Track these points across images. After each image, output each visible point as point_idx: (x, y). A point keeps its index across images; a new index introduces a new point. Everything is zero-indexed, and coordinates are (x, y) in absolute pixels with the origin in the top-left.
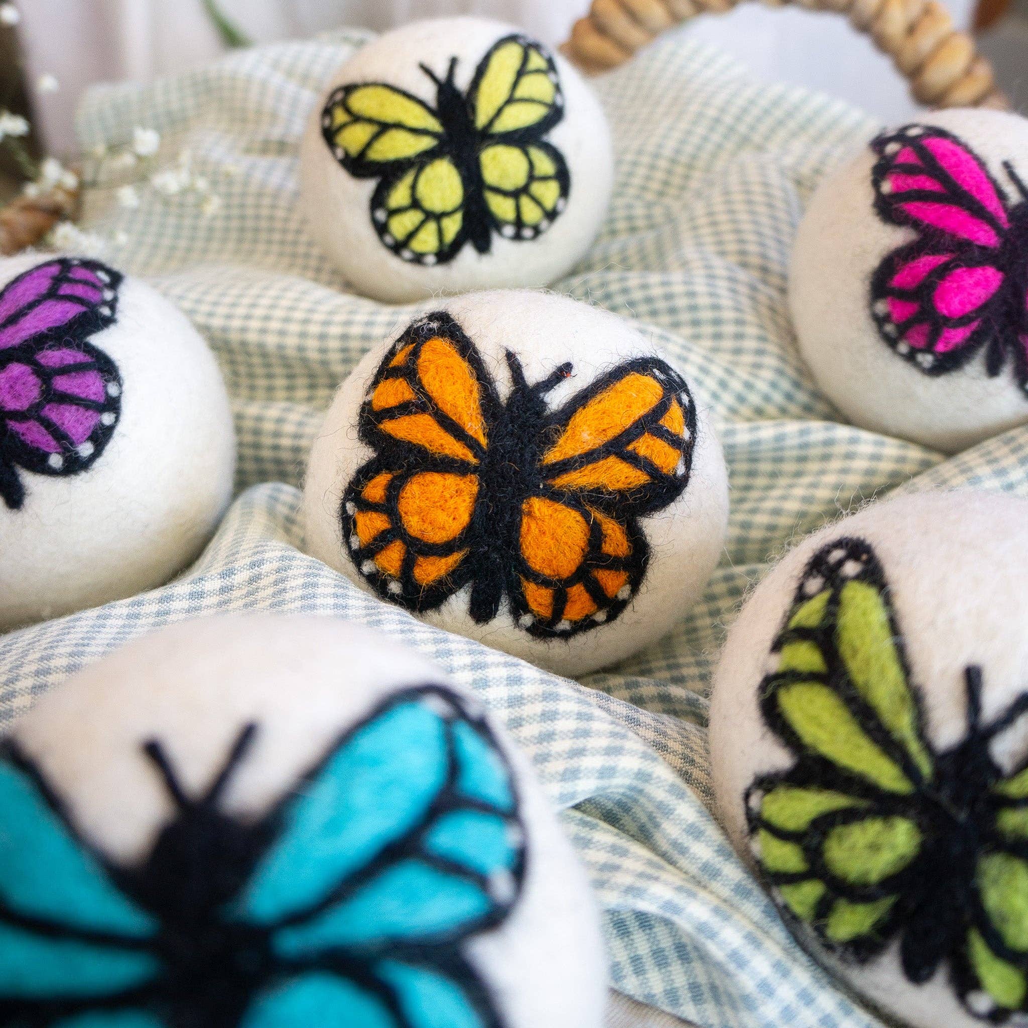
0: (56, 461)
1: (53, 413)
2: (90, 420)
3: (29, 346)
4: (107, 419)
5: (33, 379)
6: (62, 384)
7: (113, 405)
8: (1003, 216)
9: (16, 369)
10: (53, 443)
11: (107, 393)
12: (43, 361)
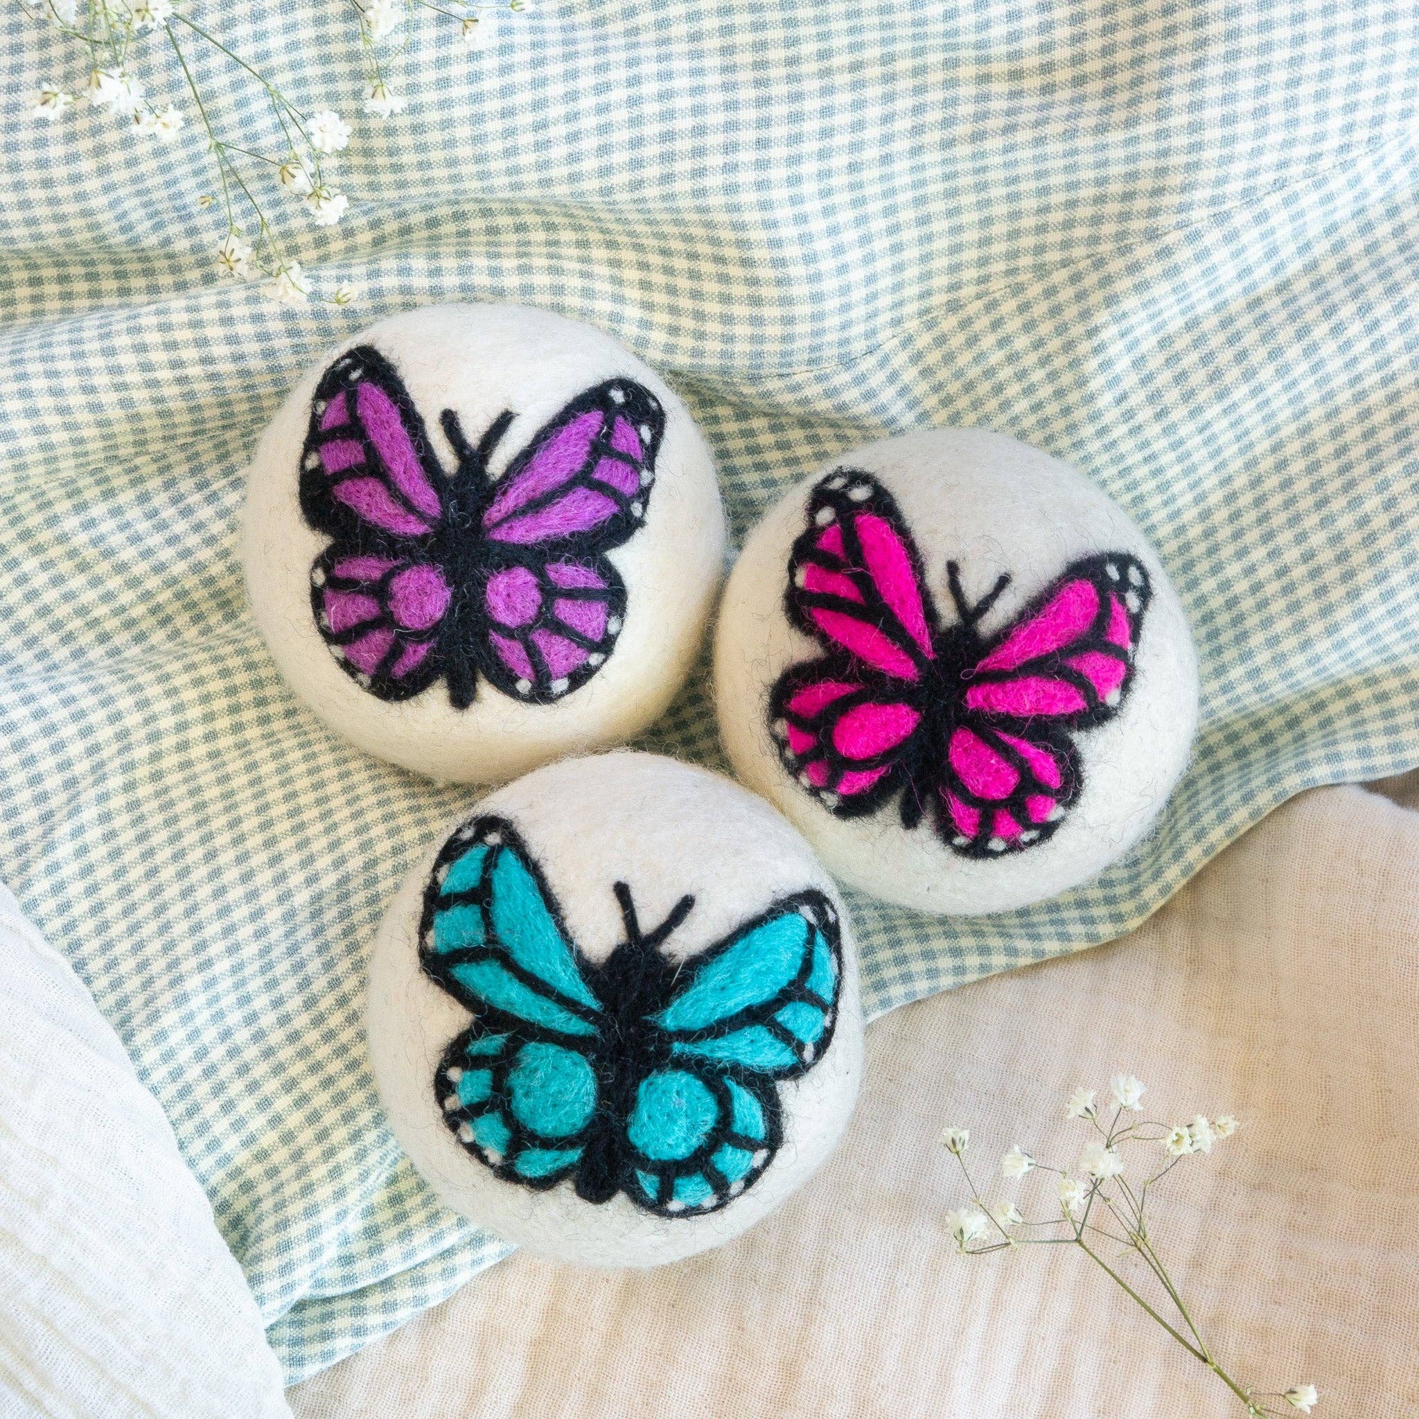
0: (524, 686)
1: (540, 639)
2: (579, 657)
3: (542, 552)
4: (594, 659)
5: (536, 595)
6: (565, 610)
7: (606, 645)
8: (928, 644)
9: (523, 576)
10: (529, 670)
11: (606, 630)
12: (552, 575)
